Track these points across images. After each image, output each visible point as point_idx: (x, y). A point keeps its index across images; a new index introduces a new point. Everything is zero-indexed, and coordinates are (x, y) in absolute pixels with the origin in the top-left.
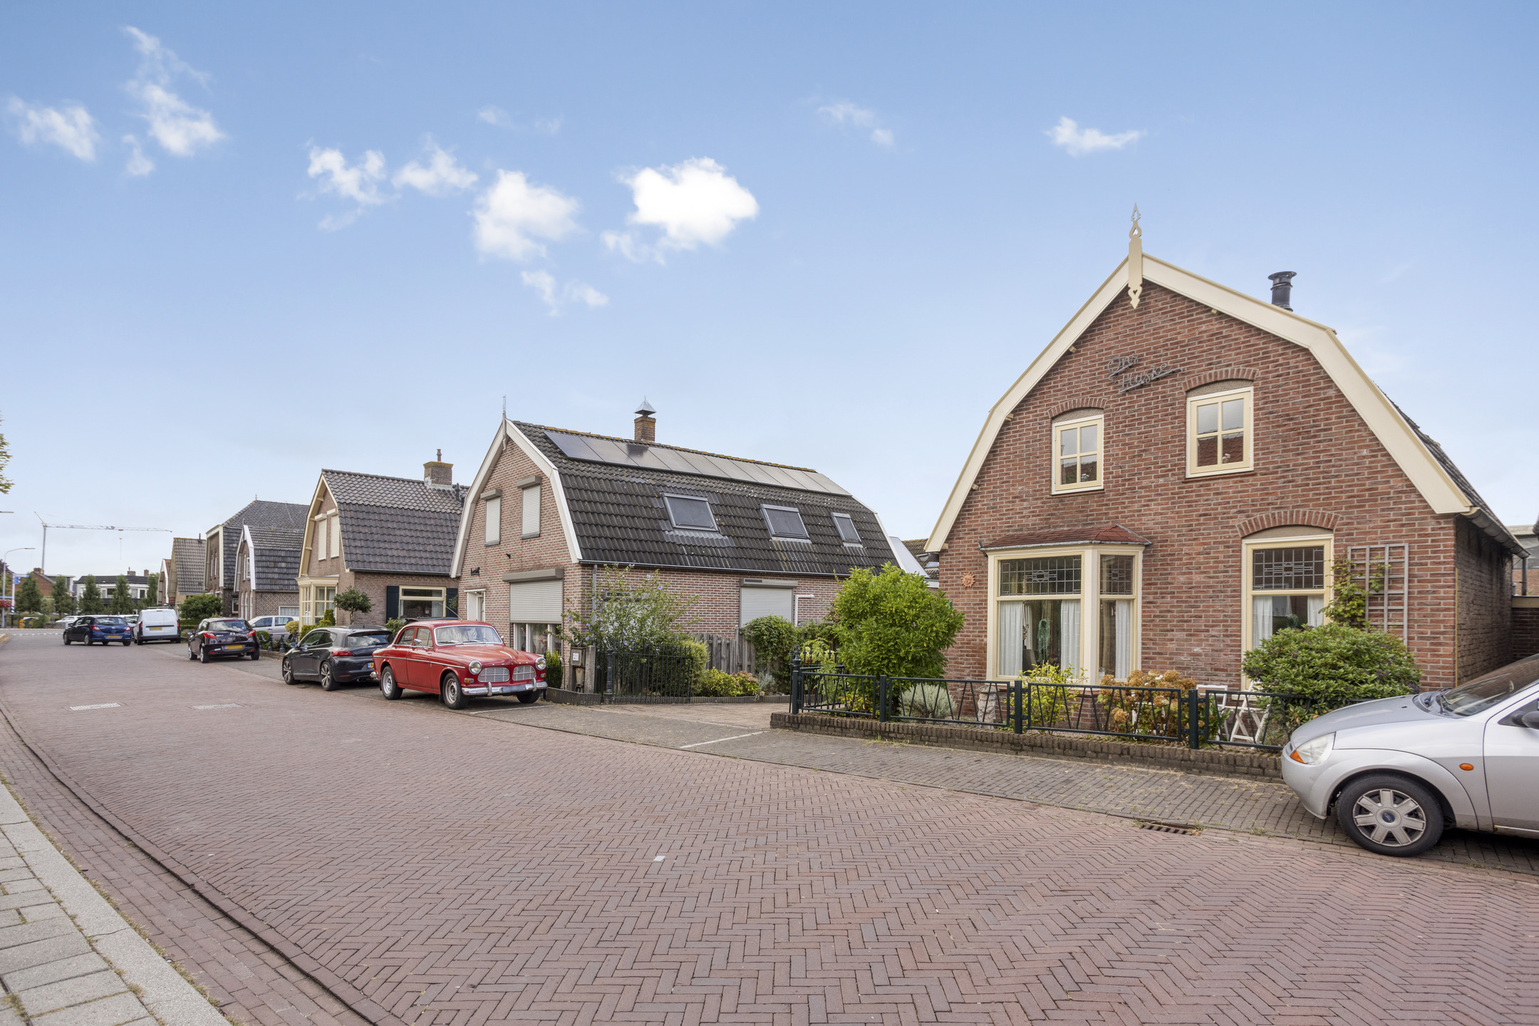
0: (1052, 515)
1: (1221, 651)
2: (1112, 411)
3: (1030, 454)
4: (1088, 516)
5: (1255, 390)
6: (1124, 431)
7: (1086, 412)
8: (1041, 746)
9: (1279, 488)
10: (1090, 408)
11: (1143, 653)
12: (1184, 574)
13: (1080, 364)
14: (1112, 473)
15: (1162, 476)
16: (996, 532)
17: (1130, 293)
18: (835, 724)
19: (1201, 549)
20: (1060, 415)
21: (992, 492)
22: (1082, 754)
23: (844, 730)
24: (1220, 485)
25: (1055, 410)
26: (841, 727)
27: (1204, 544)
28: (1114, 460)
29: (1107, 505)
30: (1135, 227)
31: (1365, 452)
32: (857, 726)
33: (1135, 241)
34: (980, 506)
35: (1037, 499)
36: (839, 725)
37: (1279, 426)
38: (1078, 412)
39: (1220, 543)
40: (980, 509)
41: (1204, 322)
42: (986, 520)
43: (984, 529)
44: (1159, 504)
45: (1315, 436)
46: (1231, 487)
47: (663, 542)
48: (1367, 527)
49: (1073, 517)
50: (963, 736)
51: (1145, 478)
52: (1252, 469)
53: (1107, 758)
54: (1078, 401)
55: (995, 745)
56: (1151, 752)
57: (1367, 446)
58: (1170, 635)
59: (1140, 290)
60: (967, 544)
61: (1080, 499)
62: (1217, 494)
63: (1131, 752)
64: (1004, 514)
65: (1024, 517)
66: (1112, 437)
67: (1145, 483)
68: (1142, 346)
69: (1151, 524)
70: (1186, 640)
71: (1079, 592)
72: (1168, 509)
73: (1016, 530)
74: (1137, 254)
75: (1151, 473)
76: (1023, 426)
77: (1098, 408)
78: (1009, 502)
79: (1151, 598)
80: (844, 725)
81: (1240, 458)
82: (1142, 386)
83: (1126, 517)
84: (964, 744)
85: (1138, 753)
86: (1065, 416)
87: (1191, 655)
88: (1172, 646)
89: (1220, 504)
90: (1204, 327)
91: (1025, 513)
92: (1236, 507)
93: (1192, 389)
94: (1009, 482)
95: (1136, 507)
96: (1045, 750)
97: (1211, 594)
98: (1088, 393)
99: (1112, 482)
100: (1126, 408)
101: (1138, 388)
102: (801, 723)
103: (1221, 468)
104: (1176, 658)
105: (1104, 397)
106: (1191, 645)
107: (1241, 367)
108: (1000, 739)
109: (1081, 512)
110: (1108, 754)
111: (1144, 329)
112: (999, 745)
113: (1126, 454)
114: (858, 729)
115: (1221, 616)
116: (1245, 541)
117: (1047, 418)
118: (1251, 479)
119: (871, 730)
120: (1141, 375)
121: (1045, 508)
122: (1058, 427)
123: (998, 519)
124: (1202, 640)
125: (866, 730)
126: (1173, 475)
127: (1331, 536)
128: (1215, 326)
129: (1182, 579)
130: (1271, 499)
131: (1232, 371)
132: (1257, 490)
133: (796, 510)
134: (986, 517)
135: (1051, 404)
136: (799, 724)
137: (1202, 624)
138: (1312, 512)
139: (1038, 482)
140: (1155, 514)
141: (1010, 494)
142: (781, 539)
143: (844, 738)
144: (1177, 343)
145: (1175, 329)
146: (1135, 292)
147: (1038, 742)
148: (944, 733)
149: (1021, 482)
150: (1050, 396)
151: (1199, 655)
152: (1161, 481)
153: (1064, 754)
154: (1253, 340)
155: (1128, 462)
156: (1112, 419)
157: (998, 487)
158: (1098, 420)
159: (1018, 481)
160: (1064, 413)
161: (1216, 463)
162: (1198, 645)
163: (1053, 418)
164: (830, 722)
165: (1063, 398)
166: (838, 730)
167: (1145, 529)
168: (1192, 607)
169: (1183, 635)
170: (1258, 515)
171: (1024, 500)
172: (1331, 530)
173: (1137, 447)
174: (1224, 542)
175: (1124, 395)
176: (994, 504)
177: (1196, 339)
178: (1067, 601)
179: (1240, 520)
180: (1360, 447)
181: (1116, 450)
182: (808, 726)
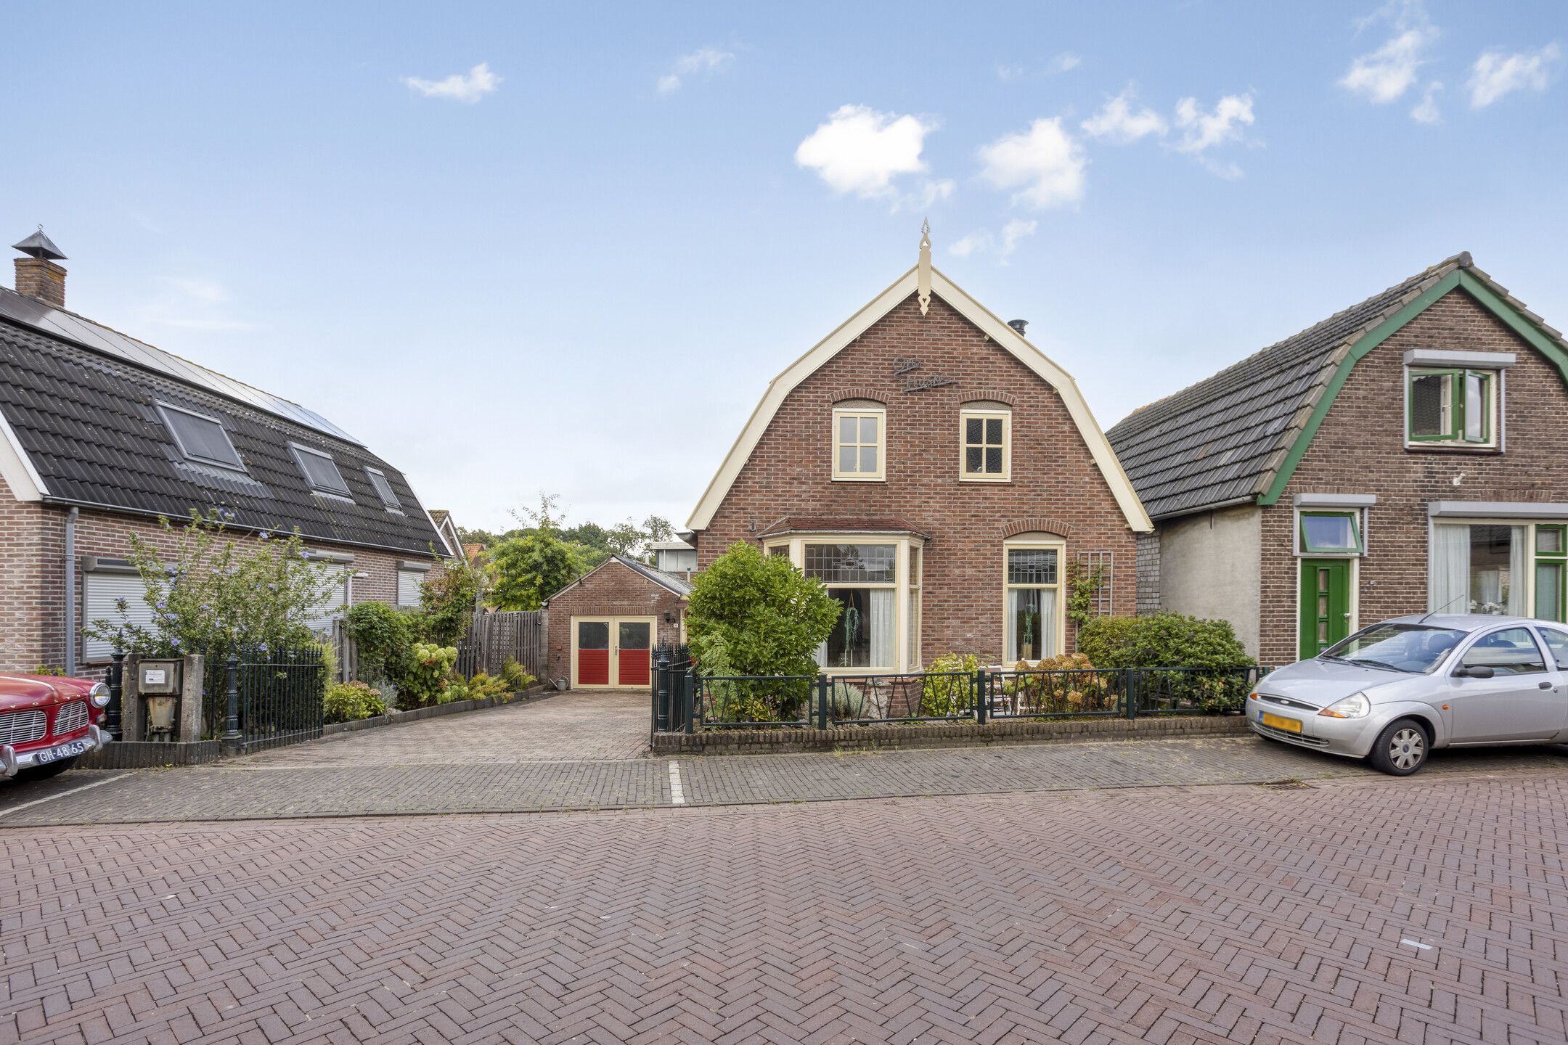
0: (834, 501)
1: (988, 635)
2: (894, 407)
3: (809, 436)
4: (871, 506)
5: (1013, 414)
6: (905, 429)
7: (867, 403)
8: (1011, 734)
9: (1031, 499)
10: (873, 400)
11: (923, 640)
12: (959, 567)
13: (864, 355)
14: (894, 467)
15: (941, 477)
16: (770, 513)
17: (920, 299)
18: (761, 739)
19: (972, 546)
20: (842, 401)
21: (765, 470)
22: (1048, 737)
23: (776, 746)
24: (987, 491)
25: (837, 395)
26: (771, 743)
27: (975, 542)
28: (897, 455)
29: (890, 497)
30: (926, 239)
31: (1087, 479)
32: (793, 738)
33: (925, 253)
34: (750, 484)
35: (817, 483)
36: (768, 740)
37: (1031, 448)
38: (859, 402)
39: (987, 541)
40: (751, 487)
41: (976, 345)
42: (757, 500)
43: (755, 509)
44: (937, 502)
45: (1055, 461)
46: (996, 494)
47: (176, 480)
48: (1088, 537)
49: (856, 506)
50: (929, 734)
51: (925, 476)
52: (1009, 480)
53: (1069, 737)
54: (862, 391)
55: (965, 739)
56: (1105, 726)
57: (1088, 475)
58: (947, 623)
59: (929, 299)
60: (734, 524)
61: (863, 489)
62: (986, 499)
63: (1090, 729)
64: (780, 496)
65: (803, 500)
66: (894, 433)
67: (925, 481)
68: (922, 352)
69: (930, 520)
70: (961, 627)
71: (893, 581)
72: (945, 507)
73: (794, 514)
74: (924, 266)
75: (931, 472)
76: (802, 405)
77: (881, 402)
78: (786, 483)
79: (930, 588)
80: (774, 740)
81: (999, 470)
82: (923, 390)
83: (908, 511)
84: (931, 743)
85: (1095, 729)
86: (846, 403)
87: (964, 640)
88: (949, 632)
89: (987, 508)
90: (975, 350)
91: (804, 496)
92: (999, 512)
93: (965, 402)
94: (786, 461)
95: (917, 502)
96: (1015, 737)
97: (980, 586)
98: (872, 385)
99: (894, 476)
100: (908, 408)
101: (919, 390)
102: (708, 743)
103: (983, 476)
104: (952, 643)
105: (887, 393)
106: (965, 631)
107: (1004, 392)
108: (970, 733)
109: (864, 501)
110: (1070, 733)
111: (925, 337)
112: (969, 738)
113: (908, 451)
114: (796, 741)
115: (988, 605)
116: (1006, 542)
117: (829, 401)
118: (1011, 489)
119: (814, 741)
120: (923, 378)
121: (827, 494)
122: (838, 413)
123: (773, 500)
124: (972, 627)
125: (807, 742)
126: (950, 477)
127: (1063, 542)
128: (984, 351)
129: (957, 571)
130: (1026, 508)
131: (997, 394)
132: (1016, 499)
133: (329, 456)
134: (757, 496)
135: (833, 389)
136: (703, 746)
137: (973, 612)
138: (1055, 523)
139: (819, 466)
140: (934, 511)
141: (786, 474)
142: (324, 495)
143: (776, 755)
144: (953, 358)
145: (951, 345)
146: (924, 300)
147: (1008, 730)
148: (907, 733)
149: (799, 463)
150: (832, 380)
151: (971, 640)
152: (940, 481)
153: (1033, 739)
154: (1013, 371)
155: (910, 459)
156: (895, 416)
157: (773, 465)
158: (880, 414)
159: (796, 462)
160: (846, 400)
161: (981, 471)
162: (970, 631)
163: (834, 403)
164: (753, 738)
165: (846, 385)
166: (767, 746)
167: (926, 524)
168: (965, 597)
169: (956, 622)
170: (1016, 520)
171: (803, 483)
172: (1065, 537)
173: (918, 446)
174: (990, 541)
175: (906, 394)
176: (768, 483)
177: (969, 358)
178: (876, 590)
179: (1003, 523)
180: (1084, 475)
181: (896, 445)
182: (719, 747)
